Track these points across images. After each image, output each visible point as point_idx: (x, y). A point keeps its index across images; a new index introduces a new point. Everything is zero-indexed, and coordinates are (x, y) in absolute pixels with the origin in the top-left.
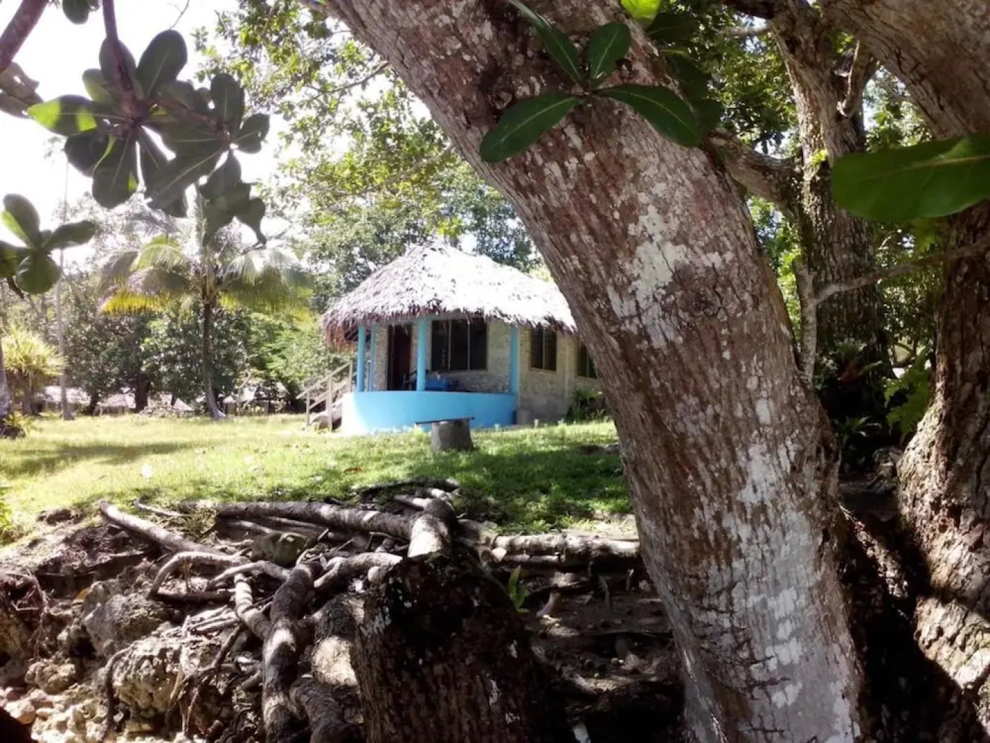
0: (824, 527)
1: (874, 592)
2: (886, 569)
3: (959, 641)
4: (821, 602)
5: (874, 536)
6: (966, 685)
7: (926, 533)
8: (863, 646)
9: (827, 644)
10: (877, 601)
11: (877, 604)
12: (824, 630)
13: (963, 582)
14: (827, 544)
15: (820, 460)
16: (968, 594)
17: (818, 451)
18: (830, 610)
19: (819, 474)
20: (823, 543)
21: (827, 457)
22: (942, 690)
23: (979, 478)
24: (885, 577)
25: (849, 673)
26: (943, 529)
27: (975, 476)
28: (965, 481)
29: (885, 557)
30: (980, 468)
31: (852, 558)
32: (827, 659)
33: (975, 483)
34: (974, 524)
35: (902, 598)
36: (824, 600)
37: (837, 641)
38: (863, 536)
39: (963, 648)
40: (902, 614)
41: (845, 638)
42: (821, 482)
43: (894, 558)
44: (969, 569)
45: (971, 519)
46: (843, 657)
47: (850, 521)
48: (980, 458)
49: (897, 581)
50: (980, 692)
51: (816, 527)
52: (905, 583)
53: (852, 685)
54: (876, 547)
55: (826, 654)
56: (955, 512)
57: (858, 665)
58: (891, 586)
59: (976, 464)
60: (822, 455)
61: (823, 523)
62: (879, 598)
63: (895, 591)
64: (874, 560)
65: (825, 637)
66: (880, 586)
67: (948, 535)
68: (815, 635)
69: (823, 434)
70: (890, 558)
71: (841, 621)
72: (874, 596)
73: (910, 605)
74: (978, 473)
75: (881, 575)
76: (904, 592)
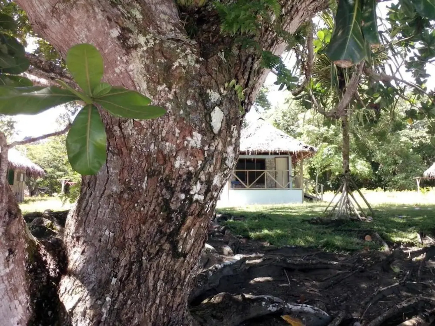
0: (8, 248)
1: (43, 275)
2: (50, 265)
3: (70, 292)
4: (9, 282)
5: (48, 251)
6: (69, 310)
7: (69, 248)
8: (34, 299)
9: (11, 301)
10: (44, 280)
11: (44, 281)
12: (9, 294)
13: (77, 267)
14: (11, 256)
15: (6, 218)
16: (77, 273)
17: (5, 214)
18: (14, 285)
19: (4, 224)
20: (9, 255)
21: (10, 216)
22: (62, 314)
23: (85, 225)
24: (49, 268)
25: (22, 312)
26: (74, 246)
27: (84, 224)
28: (81, 226)
29: (51, 260)
30: (86, 220)
31: (35, 262)
32: (10, 308)
33: (84, 227)
34: (83, 243)
35: (55, 277)
36: (11, 281)
37: (17, 299)
38: (43, 251)
39: (71, 295)
40: (54, 283)
41: (24, 297)
42: (5, 228)
43: (55, 260)
44: (79, 262)
45: (82, 242)
46: (20, 306)
47: (38, 245)
48: (86, 217)
49: (54, 270)
50: (74, 312)
51: (4, 248)
52: (58, 270)
53: (24, 318)
54: (48, 256)
55: (10, 305)
56: (78, 239)
57: (30, 308)
58: (51, 272)
59: (84, 219)
60: (7, 216)
61: (7, 246)
62: (45, 278)
63: (52, 274)
64: (46, 262)
65: (10, 298)
66: (46, 273)
67: (75, 249)
68: (3, 298)
69: (9, 207)
70: (53, 260)
71: (21, 289)
72: (43, 277)
73: (58, 280)
74: (85, 223)
75: (47, 268)
76: (56, 274)
